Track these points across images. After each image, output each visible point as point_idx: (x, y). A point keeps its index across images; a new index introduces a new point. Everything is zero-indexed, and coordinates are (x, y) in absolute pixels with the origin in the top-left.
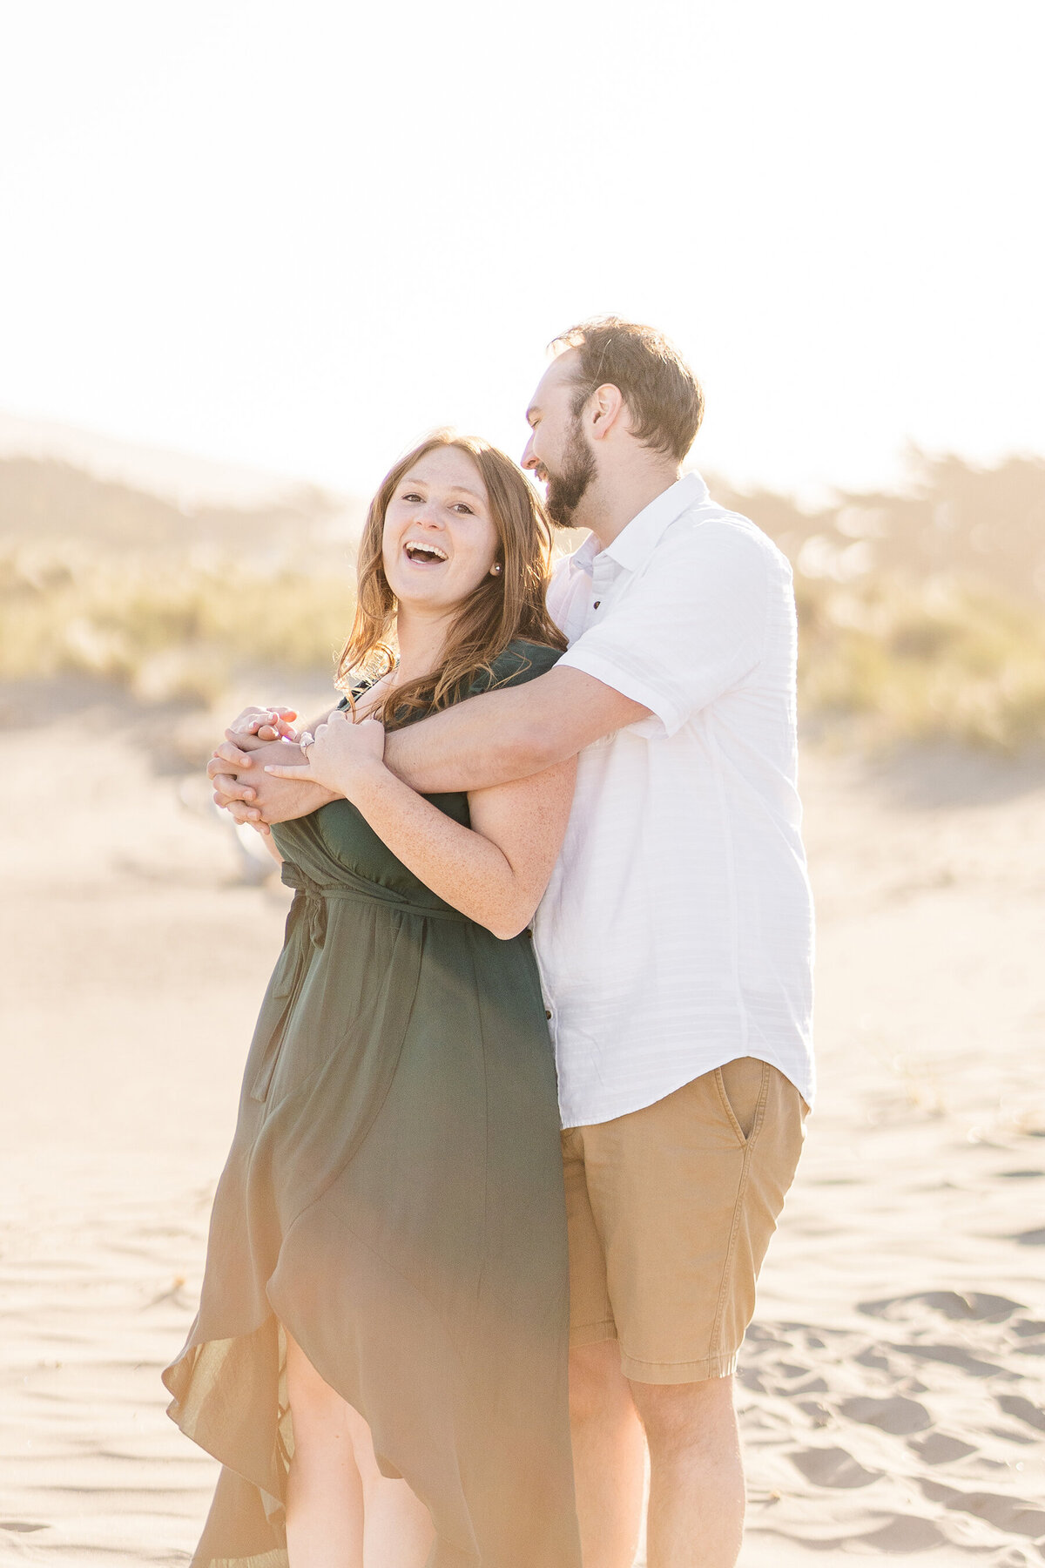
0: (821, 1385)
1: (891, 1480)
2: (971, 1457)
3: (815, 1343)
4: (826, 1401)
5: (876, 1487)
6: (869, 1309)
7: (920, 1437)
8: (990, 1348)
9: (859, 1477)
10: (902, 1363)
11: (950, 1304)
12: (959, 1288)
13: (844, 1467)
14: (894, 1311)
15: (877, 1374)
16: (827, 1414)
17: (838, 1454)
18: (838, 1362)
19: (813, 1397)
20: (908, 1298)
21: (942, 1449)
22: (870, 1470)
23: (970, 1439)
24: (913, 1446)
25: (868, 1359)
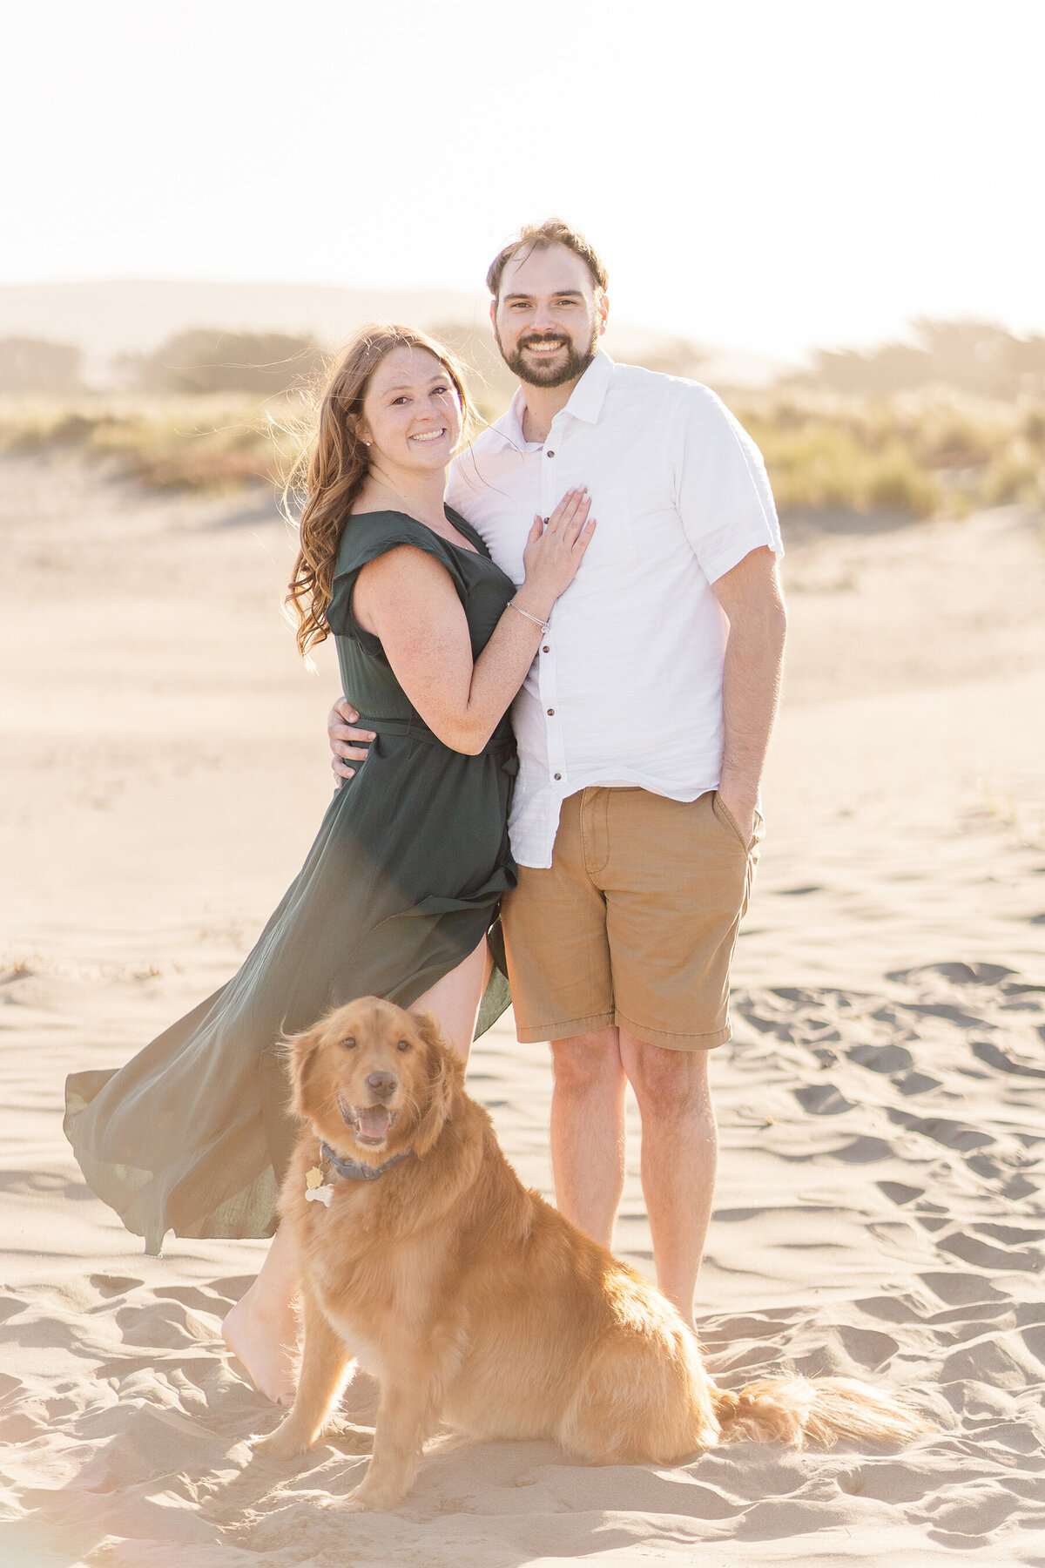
0: (836, 1036)
1: (863, 1109)
2: (936, 1090)
3: (844, 1003)
4: (836, 1048)
5: (851, 1115)
6: (893, 976)
7: (901, 1075)
8: (981, 1005)
9: (843, 1106)
10: (906, 1018)
11: (958, 972)
12: (968, 959)
13: (832, 1099)
14: (912, 978)
15: (886, 1027)
16: (835, 1058)
17: (830, 1089)
18: (858, 1017)
19: (826, 1046)
20: (925, 968)
21: (916, 1084)
22: (849, 1101)
23: (938, 1076)
24: (895, 1082)
25: (881, 1015)
